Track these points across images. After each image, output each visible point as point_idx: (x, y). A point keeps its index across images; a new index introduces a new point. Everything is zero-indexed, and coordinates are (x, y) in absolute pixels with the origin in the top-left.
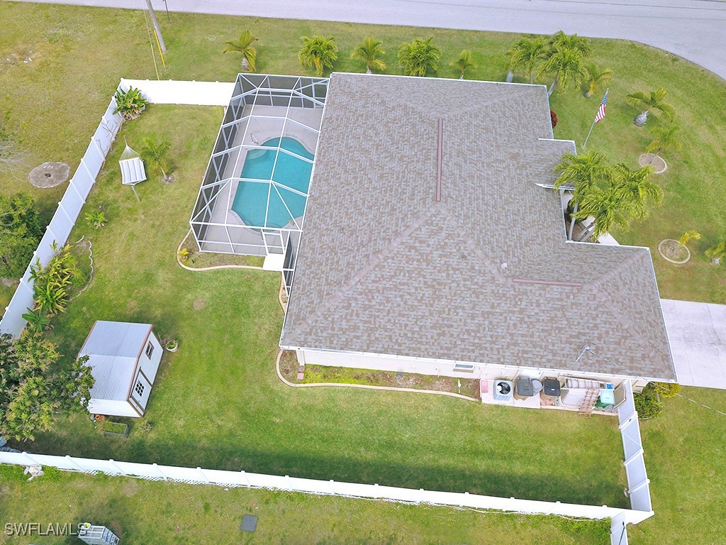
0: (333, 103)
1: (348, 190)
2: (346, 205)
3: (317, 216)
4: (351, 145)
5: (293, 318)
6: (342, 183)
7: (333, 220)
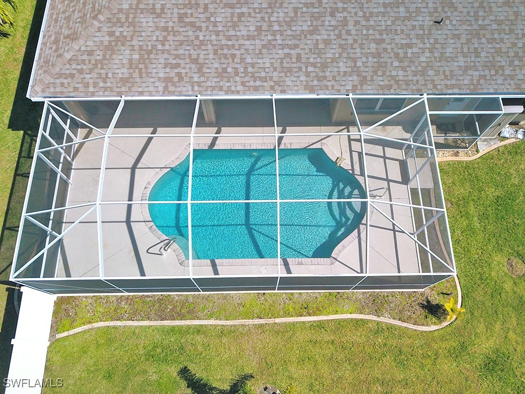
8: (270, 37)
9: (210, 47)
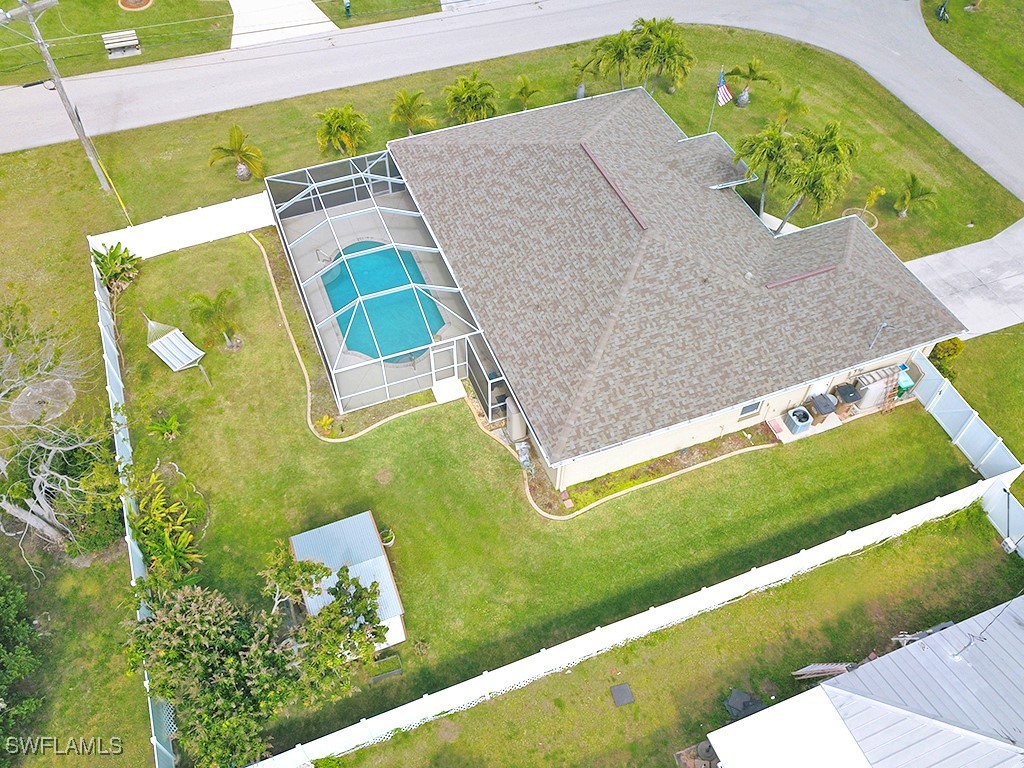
0: (416, 175)
1: (513, 262)
2: (523, 280)
3: (490, 307)
4: (479, 212)
5: (545, 428)
6: (499, 258)
7: (518, 302)
8: (478, 224)
9: (456, 199)
